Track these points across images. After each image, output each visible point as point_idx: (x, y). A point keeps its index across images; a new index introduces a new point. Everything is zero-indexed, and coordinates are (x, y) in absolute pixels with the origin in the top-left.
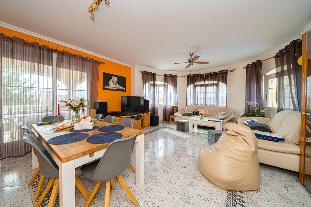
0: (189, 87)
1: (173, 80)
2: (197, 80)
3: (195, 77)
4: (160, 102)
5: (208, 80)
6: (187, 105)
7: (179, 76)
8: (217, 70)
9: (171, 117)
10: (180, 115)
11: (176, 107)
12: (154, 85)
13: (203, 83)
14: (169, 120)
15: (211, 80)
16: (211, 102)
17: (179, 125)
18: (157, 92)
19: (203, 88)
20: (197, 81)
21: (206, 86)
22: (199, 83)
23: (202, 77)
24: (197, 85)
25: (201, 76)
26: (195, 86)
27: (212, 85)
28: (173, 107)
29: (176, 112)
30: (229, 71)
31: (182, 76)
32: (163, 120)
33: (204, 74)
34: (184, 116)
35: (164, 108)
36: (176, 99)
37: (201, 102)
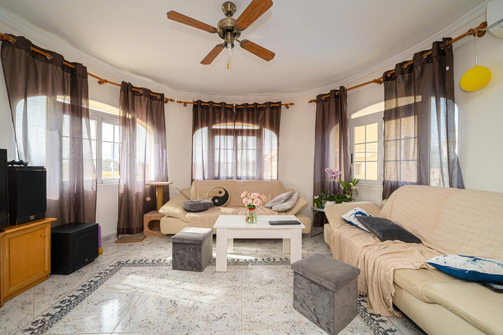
0: (198, 132)
1: (154, 110)
2: (217, 116)
3: (214, 108)
4: (104, 173)
5: (242, 121)
6: (192, 180)
7: (172, 100)
8: (262, 100)
9: (149, 217)
10: (178, 211)
11: (163, 186)
12: (77, 111)
13: (230, 126)
14: (141, 229)
15: (248, 121)
16: (247, 172)
17: (181, 252)
18: (90, 139)
19: (230, 138)
20: (217, 121)
21: (236, 133)
22: (222, 126)
23: (229, 112)
24: (216, 130)
25: (226, 109)
26: (213, 133)
27: (251, 133)
28: (153, 189)
29: (164, 203)
30: (283, 105)
31: (180, 102)
32: (120, 231)
33: (234, 105)
34: (189, 211)
35: (121, 191)
36: (162, 163)
37: (226, 171)
